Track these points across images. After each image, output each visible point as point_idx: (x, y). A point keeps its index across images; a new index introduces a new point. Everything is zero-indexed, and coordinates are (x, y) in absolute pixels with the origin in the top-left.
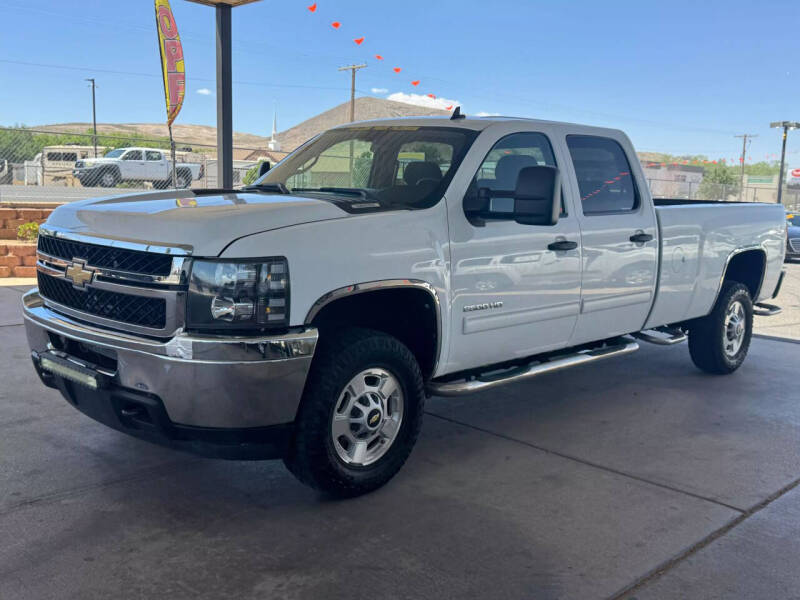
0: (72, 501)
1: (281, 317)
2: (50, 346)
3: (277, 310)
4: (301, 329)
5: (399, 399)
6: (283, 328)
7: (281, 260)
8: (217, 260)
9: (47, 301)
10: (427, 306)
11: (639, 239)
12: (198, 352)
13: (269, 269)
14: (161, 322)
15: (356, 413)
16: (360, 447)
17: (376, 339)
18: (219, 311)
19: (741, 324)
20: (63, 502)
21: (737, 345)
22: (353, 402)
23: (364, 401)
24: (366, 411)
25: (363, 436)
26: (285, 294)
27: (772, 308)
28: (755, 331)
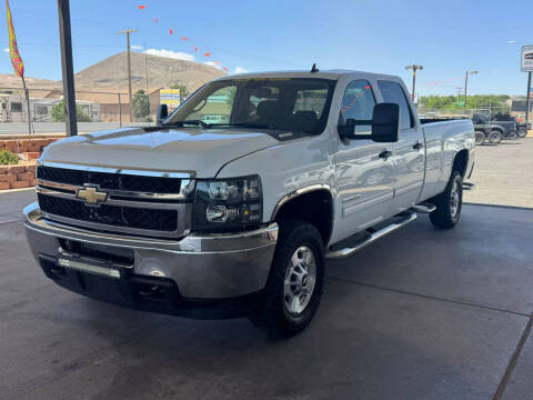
0: (101, 362)
1: (257, 217)
2: (60, 250)
3: (255, 212)
4: (267, 224)
5: (314, 265)
6: (258, 225)
7: (255, 177)
8: (214, 180)
9: (47, 215)
10: (325, 201)
11: (417, 147)
12: (205, 246)
13: (249, 185)
14: (173, 227)
15: (294, 278)
16: (297, 300)
17: (303, 226)
18: (211, 215)
19: (457, 196)
20: (96, 363)
21: (455, 209)
22: (292, 271)
23: (297, 269)
24: (300, 276)
25: (297, 293)
26: (259, 201)
27: (470, 185)
28: (464, 200)
